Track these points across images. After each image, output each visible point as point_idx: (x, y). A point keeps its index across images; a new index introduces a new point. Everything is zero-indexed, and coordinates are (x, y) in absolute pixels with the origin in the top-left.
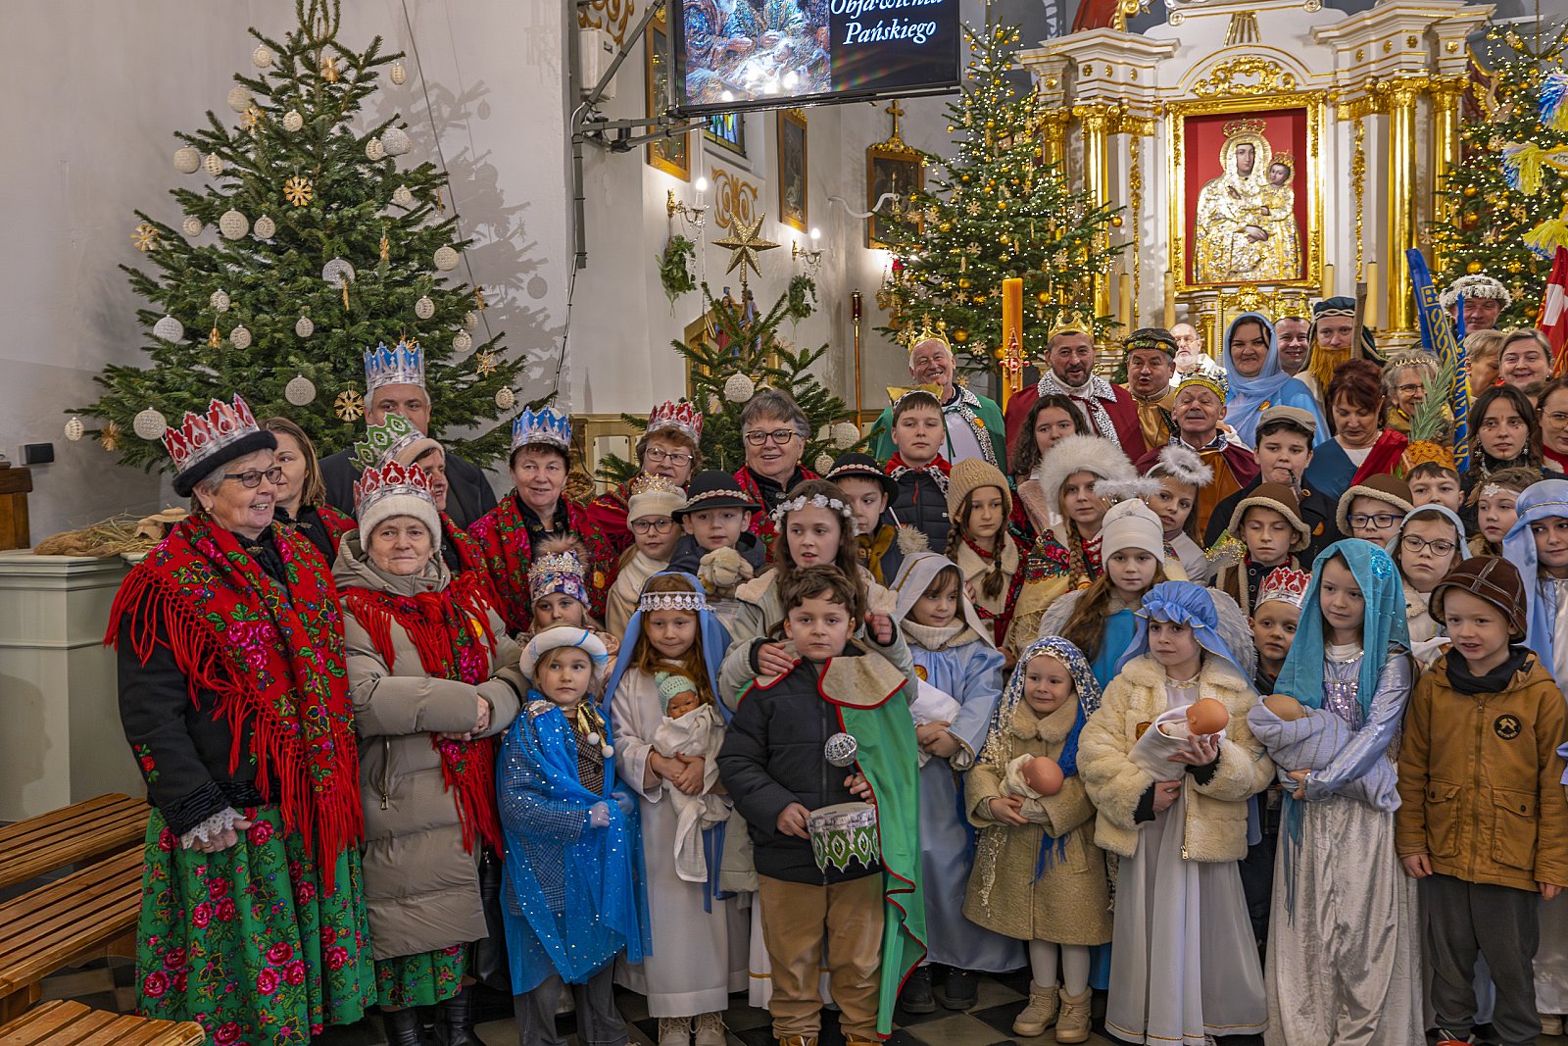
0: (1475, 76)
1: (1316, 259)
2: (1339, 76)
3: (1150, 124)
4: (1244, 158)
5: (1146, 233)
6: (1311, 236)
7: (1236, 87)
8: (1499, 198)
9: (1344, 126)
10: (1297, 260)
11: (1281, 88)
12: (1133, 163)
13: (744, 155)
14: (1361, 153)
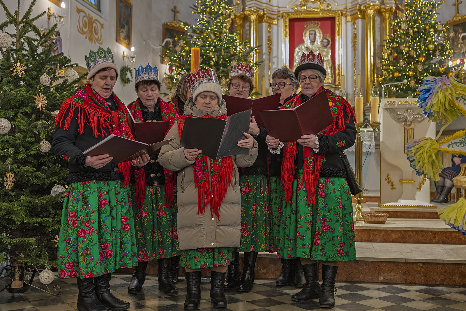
0: (397, 8)
1: (339, 75)
2: (347, 5)
3: (276, 20)
4: (312, 36)
5: (274, 63)
6: (337, 66)
7: (309, 8)
8: (405, 47)
9: (350, 25)
10: (332, 77)
11: (326, 9)
12: (268, 35)
13: (100, 11)
14: (355, 34)
